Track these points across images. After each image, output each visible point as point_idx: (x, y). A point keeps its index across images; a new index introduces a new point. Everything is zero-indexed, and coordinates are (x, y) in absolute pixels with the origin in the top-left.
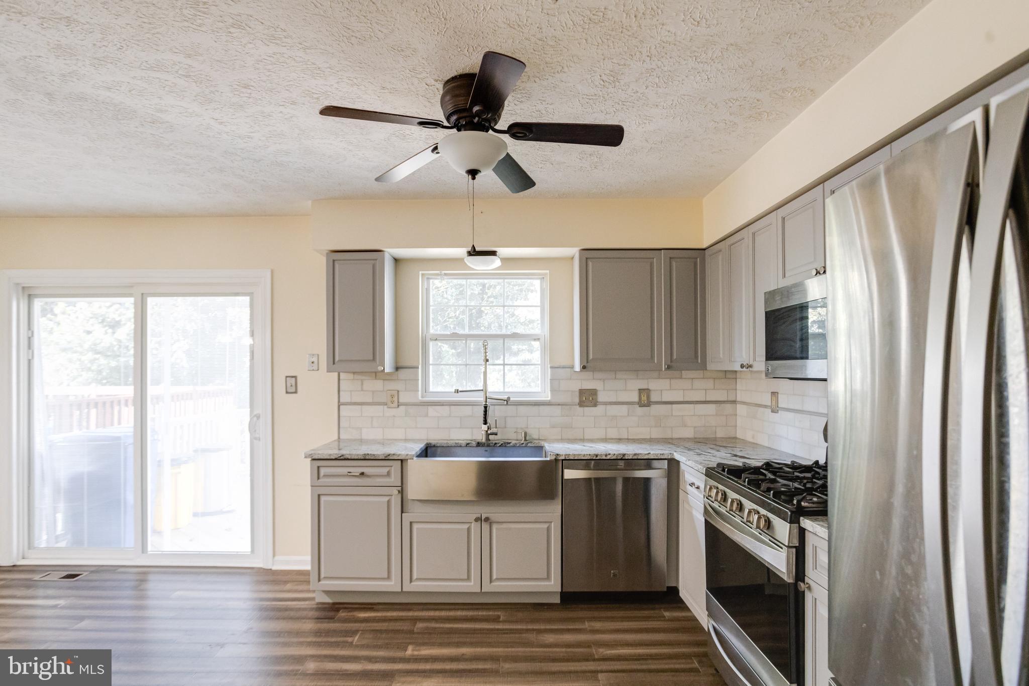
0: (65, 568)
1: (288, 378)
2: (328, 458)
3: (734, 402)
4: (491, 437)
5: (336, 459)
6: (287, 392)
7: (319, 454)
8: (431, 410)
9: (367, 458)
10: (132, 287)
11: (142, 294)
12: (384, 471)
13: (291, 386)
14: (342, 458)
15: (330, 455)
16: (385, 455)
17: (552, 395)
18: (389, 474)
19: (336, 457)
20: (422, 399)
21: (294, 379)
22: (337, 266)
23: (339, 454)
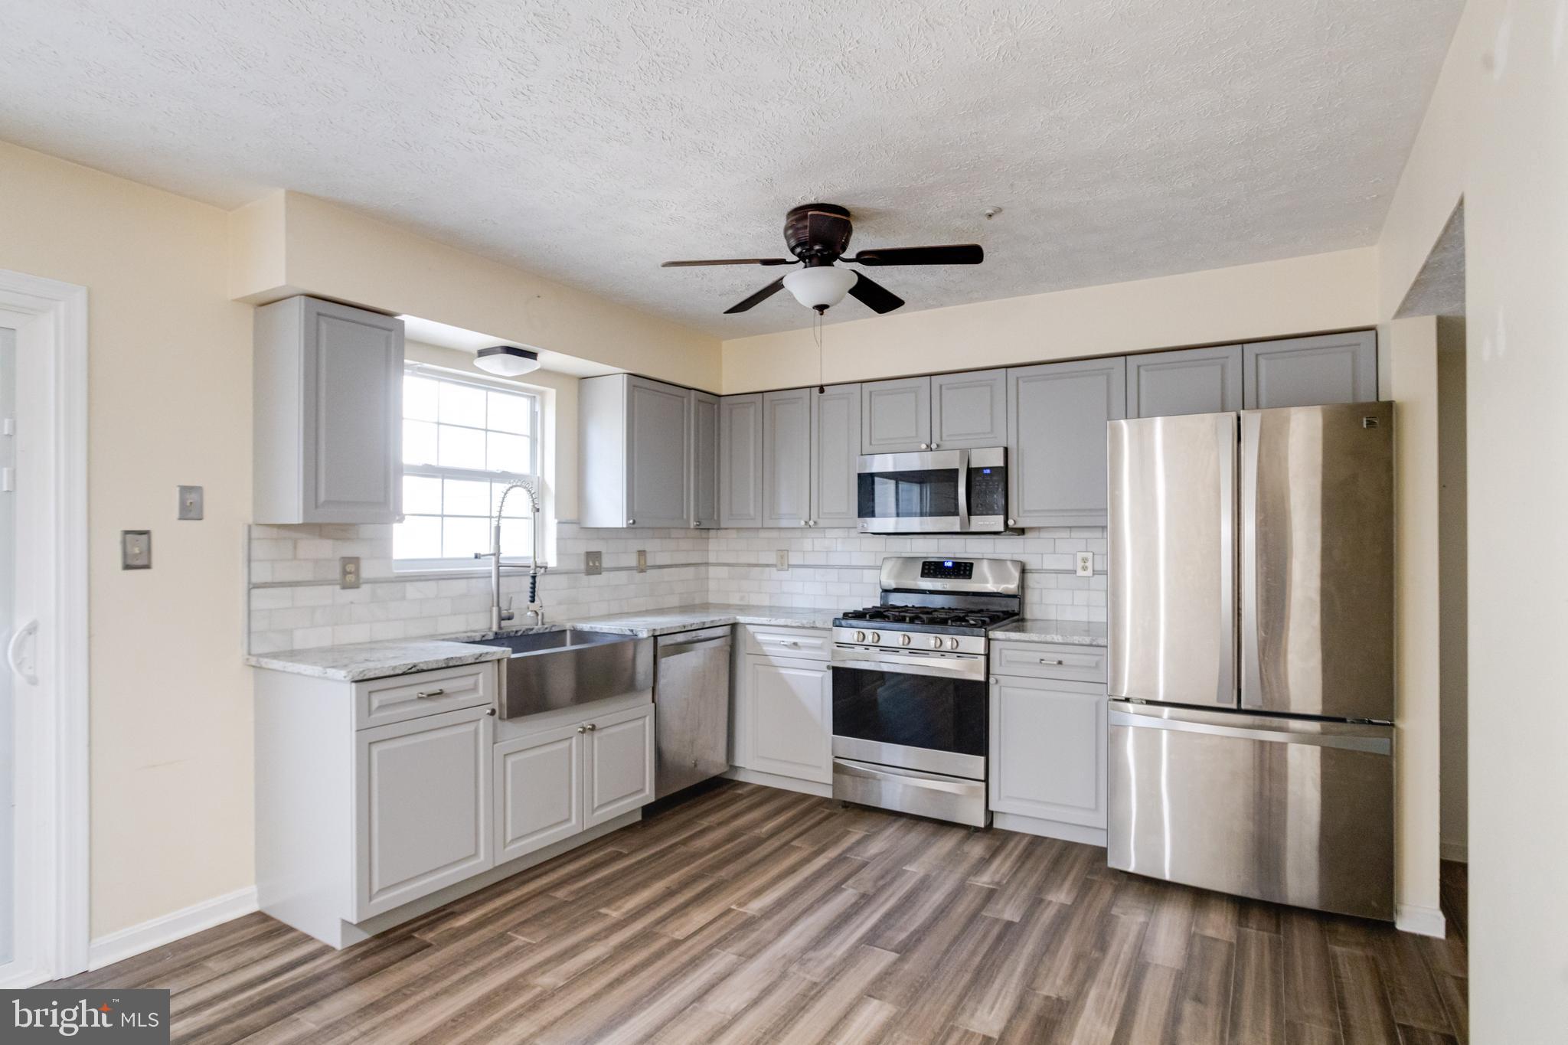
1: (129, 536)
2: (392, 673)
3: (707, 564)
4: (504, 623)
5: (403, 674)
6: (124, 567)
9: (451, 664)
12: (468, 682)
14: (413, 670)
15: (394, 668)
16: (476, 657)
17: (559, 560)
18: (475, 689)
20: (398, 571)
21: (144, 537)
22: (324, 326)
23: (408, 664)
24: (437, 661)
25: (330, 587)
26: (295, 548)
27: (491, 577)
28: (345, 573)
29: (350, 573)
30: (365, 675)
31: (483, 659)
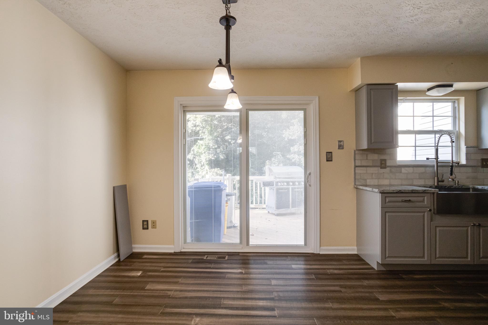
1: (327, 153)
2: (393, 192)
4: (440, 183)
5: (396, 193)
6: (327, 161)
7: (387, 190)
8: (404, 170)
9: (413, 192)
12: (421, 199)
14: (400, 192)
15: (393, 190)
17: (467, 161)
18: (423, 201)
19: (397, 191)
20: (398, 164)
21: (331, 153)
22: (372, 92)
23: (398, 190)
24: (409, 190)
25: (377, 168)
26: (367, 156)
27: (434, 167)
28: (381, 164)
29: (383, 164)
30: (384, 191)
31: (427, 192)
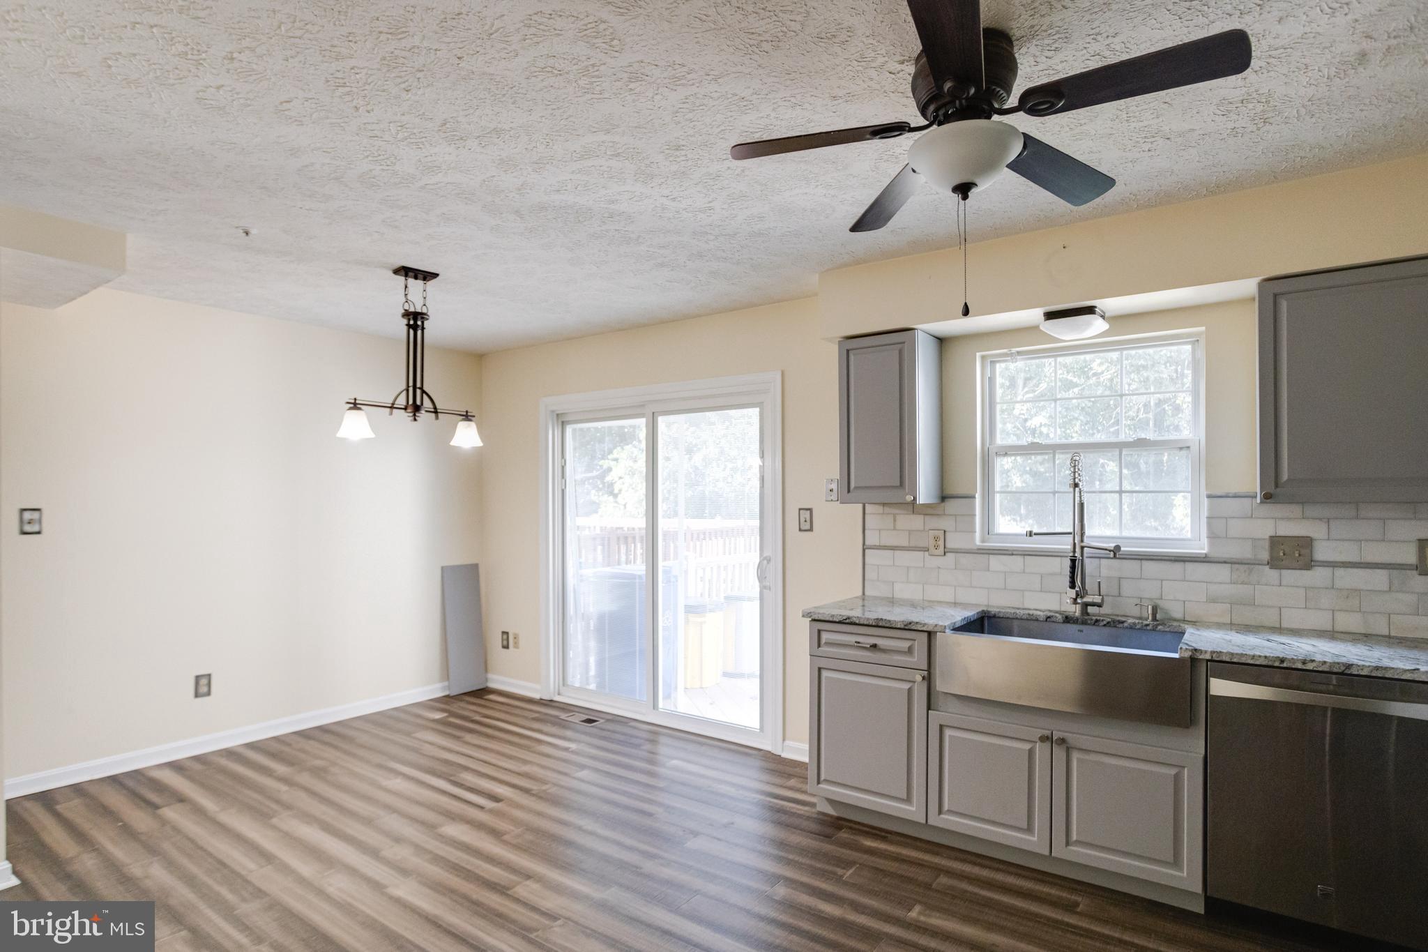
0: (586, 712)
1: (801, 511)
2: (831, 619)
4: (1090, 609)
5: (840, 622)
6: (800, 530)
7: (819, 613)
8: (995, 562)
9: (881, 624)
10: (643, 406)
11: (653, 413)
13: (806, 521)
14: (847, 621)
15: (833, 616)
16: (905, 623)
17: (1211, 545)
19: (841, 619)
21: (809, 512)
22: (853, 357)
24: (868, 619)
25: (923, 553)
26: (895, 520)
30: (814, 616)
